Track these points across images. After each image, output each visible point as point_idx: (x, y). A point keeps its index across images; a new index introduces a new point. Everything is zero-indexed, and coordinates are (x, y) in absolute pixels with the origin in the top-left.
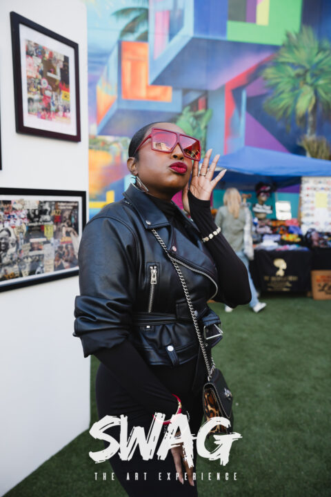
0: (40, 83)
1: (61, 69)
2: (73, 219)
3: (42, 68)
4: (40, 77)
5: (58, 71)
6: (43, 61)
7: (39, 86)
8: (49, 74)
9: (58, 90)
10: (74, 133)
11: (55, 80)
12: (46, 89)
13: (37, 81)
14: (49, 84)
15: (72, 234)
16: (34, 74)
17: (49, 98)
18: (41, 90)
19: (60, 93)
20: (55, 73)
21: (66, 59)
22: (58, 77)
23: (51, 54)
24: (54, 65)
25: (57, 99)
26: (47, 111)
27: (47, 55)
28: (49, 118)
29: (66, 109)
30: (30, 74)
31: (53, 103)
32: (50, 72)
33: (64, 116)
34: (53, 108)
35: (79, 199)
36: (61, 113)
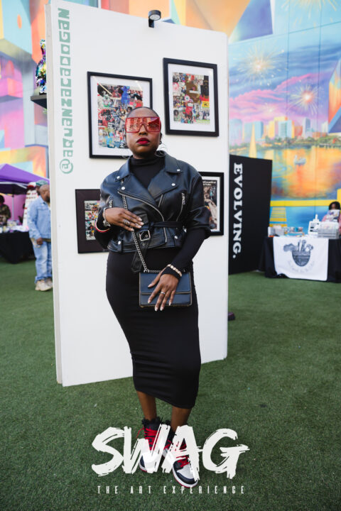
0: (184, 99)
1: (201, 86)
2: (211, 193)
3: (185, 88)
4: (184, 95)
5: (199, 88)
6: (186, 84)
7: (183, 101)
8: (191, 92)
9: (199, 101)
10: (213, 129)
11: (196, 95)
12: (189, 102)
13: (181, 98)
14: (191, 98)
15: (210, 204)
16: (178, 93)
17: (191, 108)
18: (184, 103)
19: (200, 103)
20: (196, 89)
21: (206, 78)
22: (199, 92)
23: (193, 76)
24: (195, 84)
25: (198, 108)
26: (189, 116)
27: (190, 79)
28: (191, 122)
29: (206, 114)
30: (175, 95)
31: (194, 111)
32: (192, 90)
33: (203, 119)
34: (194, 115)
35: (218, 179)
36: (201, 117)
